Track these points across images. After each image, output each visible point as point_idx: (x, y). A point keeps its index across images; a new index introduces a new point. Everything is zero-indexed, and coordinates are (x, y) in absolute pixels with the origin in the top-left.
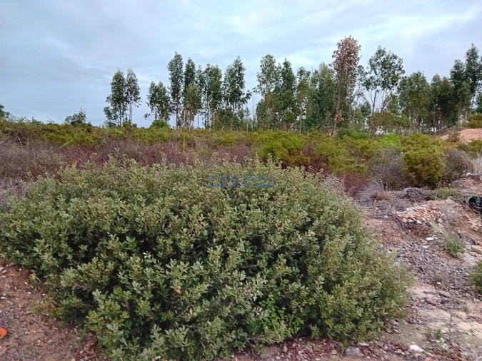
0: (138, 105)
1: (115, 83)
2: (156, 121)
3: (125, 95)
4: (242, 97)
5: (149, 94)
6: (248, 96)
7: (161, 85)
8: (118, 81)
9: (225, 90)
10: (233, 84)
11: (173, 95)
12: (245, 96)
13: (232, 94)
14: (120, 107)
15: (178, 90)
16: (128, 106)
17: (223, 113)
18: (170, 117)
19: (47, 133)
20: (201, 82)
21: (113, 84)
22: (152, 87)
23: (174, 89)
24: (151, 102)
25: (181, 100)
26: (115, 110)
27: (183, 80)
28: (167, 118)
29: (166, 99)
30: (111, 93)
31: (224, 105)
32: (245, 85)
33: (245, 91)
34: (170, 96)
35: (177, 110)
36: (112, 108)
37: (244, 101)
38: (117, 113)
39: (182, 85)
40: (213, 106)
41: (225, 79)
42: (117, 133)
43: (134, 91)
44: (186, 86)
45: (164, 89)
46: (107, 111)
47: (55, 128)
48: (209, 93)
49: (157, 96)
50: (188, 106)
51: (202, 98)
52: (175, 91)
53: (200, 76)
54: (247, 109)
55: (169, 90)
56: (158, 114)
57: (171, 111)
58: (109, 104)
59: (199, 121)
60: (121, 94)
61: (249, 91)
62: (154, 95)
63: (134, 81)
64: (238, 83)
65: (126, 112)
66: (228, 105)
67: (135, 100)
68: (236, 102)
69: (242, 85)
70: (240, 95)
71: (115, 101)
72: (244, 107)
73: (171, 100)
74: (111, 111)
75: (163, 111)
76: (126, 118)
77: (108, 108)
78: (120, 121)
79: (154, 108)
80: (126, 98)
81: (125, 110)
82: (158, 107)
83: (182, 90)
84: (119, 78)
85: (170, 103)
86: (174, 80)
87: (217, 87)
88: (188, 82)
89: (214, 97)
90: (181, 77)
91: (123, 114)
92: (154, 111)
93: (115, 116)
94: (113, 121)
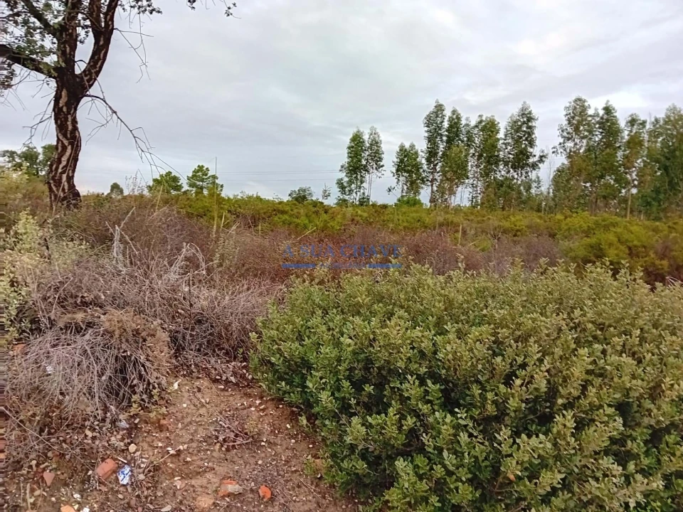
0: (380, 175)
1: (353, 147)
2: (402, 196)
3: (364, 162)
4: (531, 160)
5: (396, 160)
6: (542, 158)
7: (412, 146)
8: (357, 144)
9: (505, 150)
10: (517, 142)
11: (429, 160)
12: (536, 159)
13: (517, 155)
14: (356, 178)
15: (436, 154)
16: (367, 176)
17: (500, 185)
19: (279, 215)
20: (468, 140)
21: (349, 148)
22: (401, 150)
23: (430, 152)
24: (397, 171)
25: (438, 168)
26: (350, 182)
27: (445, 138)
28: (418, 192)
29: (417, 167)
30: (347, 160)
31: (503, 173)
33: (535, 151)
34: (424, 161)
35: (432, 181)
36: (346, 179)
37: (535, 166)
38: (353, 186)
39: (442, 147)
40: (487, 174)
41: (506, 135)
42: (361, 216)
43: (377, 157)
44: (448, 148)
45: (416, 153)
46: (340, 184)
47: (287, 208)
48: (480, 156)
49: (406, 162)
50: (449, 175)
51: (470, 164)
52: (432, 154)
53: (468, 132)
55: (423, 155)
56: (406, 187)
57: (424, 182)
58: (343, 175)
60: (360, 161)
61: (543, 152)
62: (402, 161)
63: (377, 143)
64: (526, 140)
65: (364, 185)
67: (376, 169)
68: (522, 168)
69: (532, 143)
70: (528, 157)
71: (350, 170)
72: (534, 175)
73: (425, 167)
74: (345, 184)
75: (412, 183)
76: (364, 194)
77: (342, 179)
78: (355, 198)
79: (401, 178)
80: (365, 166)
81: (362, 182)
82: (406, 178)
83: (441, 153)
84: (357, 140)
85: (424, 171)
86: (431, 139)
87: (494, 146)
88: (450, 141)
89: (489, 162)
90: (441, 135)
91: (360, 187)
92: (400, 183)
93: (350, 191)
94: (347, 197)
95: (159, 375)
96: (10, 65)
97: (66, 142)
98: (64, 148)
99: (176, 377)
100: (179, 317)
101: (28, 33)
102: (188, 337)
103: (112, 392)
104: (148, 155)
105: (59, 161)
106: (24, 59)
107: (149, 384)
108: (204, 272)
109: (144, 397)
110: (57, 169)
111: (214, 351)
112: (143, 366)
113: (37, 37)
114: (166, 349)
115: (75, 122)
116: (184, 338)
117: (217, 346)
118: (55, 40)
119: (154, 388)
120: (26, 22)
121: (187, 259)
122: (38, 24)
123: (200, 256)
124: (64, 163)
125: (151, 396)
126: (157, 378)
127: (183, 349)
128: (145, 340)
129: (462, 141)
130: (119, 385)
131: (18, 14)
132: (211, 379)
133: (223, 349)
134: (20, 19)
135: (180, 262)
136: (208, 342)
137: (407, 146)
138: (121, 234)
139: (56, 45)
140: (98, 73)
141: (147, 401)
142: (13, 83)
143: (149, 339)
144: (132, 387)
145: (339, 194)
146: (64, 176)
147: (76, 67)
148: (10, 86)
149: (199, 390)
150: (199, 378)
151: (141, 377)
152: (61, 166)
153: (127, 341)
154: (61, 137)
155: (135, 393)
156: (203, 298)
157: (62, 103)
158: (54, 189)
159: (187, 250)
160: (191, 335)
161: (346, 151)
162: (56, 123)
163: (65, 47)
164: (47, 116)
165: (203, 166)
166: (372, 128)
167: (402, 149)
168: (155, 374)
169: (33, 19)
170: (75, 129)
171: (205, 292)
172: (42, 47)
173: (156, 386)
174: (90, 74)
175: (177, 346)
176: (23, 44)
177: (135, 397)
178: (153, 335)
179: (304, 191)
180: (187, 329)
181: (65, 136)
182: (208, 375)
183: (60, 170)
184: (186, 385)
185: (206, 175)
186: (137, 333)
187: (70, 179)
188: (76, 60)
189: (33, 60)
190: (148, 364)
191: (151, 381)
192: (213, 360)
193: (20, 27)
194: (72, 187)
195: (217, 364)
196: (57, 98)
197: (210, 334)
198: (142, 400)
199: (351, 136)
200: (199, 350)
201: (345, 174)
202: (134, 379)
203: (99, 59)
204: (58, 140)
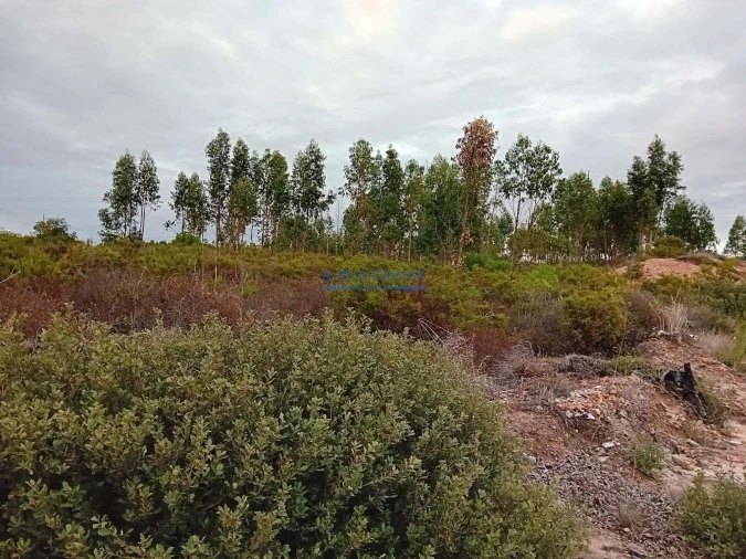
0: (155, 207)
1: (120, 173)
2: (183, 233)
3: (135, 192)
4: (321, 200)
5: (174, 191)
6: (331, 198)
7: (195, 178)
8: (125, 169)
9: (295, 188)
10: (306, 180)
11: (213, 193)
12: (325, 199)
13: (305, 194)
14: (125, 209)
15: (222, 187)
16: (139, 208)
17: (291, 224)
18: (207, 227)
20: (256, 174)
21: (115, 174)
22: (180, 180)
23: (214, 185)
24: (177, 203)
25: (225, 203)
26: (117, 215)
27: (230, 171)
28: (202, 230)
29: (201, 201)
30: (113, 188)
31: (293, 212)
32: (326, 182)
33: (325, 191)
34: (207, 194)
35: (218, 217)
36: (112, 210)
37: (324, 206)
38: (120, 219)
39: (228, 180)
40: (277, 212)
41: (294, 173)
43: (151, 186)
44: (234, 182)
45: (199, 185)
46: (104, 215)
48: (269, 193)
49: (187, 194)
50: (236, 211)
51: (258, 200)
52: (217, 186)
53: (256, 166)
54: (330, 218)
55: (207, 187)
56: (187, 223)
57: (208, 218)
58: (107, 205)
59: (253, 235)
60: (129, 190)
61: (331, 192)
62: (181, 193)
63: (151, 170)
64: (315, 179)
65: (135, 218)
66: (298, 211)
67: (150, 200)
68: (312, 208)
69: (320, 183)
70: (318, 197)
71: (117, 200)
72: (324, 215)
73: (210, 201)
74: (110, 216)
75: (194, 218)
76: (135, 228)
77: (106, 210)
78: (122, 232)
79: (181, 212)
80: (137, 196)
81: (132, 215)
82: (188, 212)
83: (227, 187)
84: (126, 165)
85: (208, 205)
86: (214, 171)
87: (283, 183)
88: (236, 174)
89: (277, 199)
90: (227, 167)
91: (130, 221)
92: (181, 218)
93: (116, 225)
94: (113, 232)
129: (250, 175)
137: (189, 176)
145: (103, 228)
161: (112, 176)
166: (144, 153)
167: (182, 180)
179: (56, 223)
199: (118, 160)
201: (110, 204)
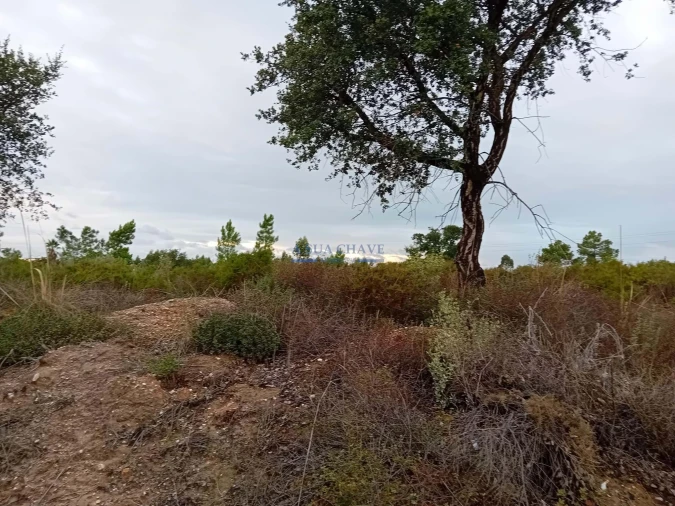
95: (585, 472)
96: (427, 168)
97: (471, 226)
98: (470, 231)
99: (603, 476)
100: (599, 407)
101: (441, 139)
102: (612, 432)
103: (536, 480)
104: (548, 231)
105: (466, 244)
106: (439, 161)
107: (575, 479)
108: (623, 357)
109: (571, 493)
110: (464, 250)
111: (646, 453)
112: (569, 459)
113: (448, 139)
114: (592, 443)
115: (478, 208)
116: (607, 431)
117: (649, 446)
118: (462, 140)
119: (581, 485)
120: (439, 130)
121: (601, 340)
122: (449, 129)
123: (617, 339)
124: (470, 245)
125: (578, 494)
126: (584, 475)
127: (608, 445)
128: (567, 430)
130: (542, 474)
131: (434, 125)
132: (645, 486)
133: (656, 451)
134: (435, 129)
135: (595, 343)
136: (637, 440)
138: (535, 316)
139: (462, 144)
140: (498, 161)
141: (573, 497)
142: (428, 181)
143: (572, 429)
144: (557, 480)
146: (470, 256)
147: (480, 159)
148: (425, 185)
149: (632, 497)
150: (630, 482)
151: (565, 470)
152: (467, 248)
153: (550, 429)
154: (467, 222)
155: (560, 487)
156: (626, 388)
157: (467, 192)
158: (462, 268)
159: (601, 331)
160: (616, 429)
162: (463, 210)
163: (470, 144)
164: (454, 205)
165: (594, 232)
168: (582, 470)
169: (445, 127)
170: (479, 213)
171: (626, 381)
172: (451, 148)
173: (584, 484)
174: (492, 163)
175: (602, 440)
176: (437, 149)
177: (561, 492)
178: (576, 426)
180: (611, 422)
181: (470, 220)
182: (641, 480)
183: (466, 251)
184: (615, 487)
185: (599, 241)
186: (559, 421)
187: (475, 258)
188: (480, 152)
189: (445, 160)
190: (573, 458)
191: (578, 477)
192: (645, 463)
193: (435, 135)
194: (477, 265)
195: (650, 468)
196: (463, 188)
197: (638, 432)
198: (568, 496)
200: (626, 448)
202: (559, 471)
203: (499, 148)
204: (465, 224)
